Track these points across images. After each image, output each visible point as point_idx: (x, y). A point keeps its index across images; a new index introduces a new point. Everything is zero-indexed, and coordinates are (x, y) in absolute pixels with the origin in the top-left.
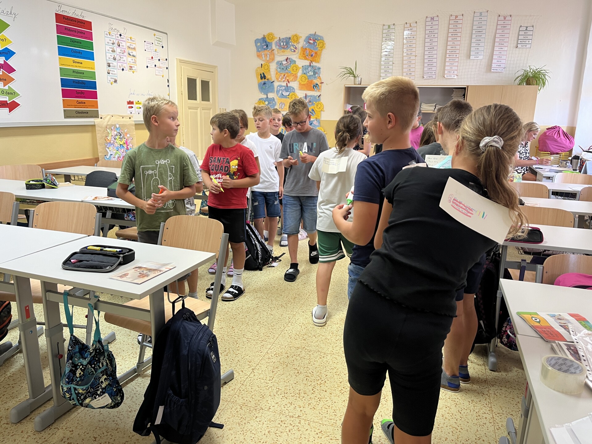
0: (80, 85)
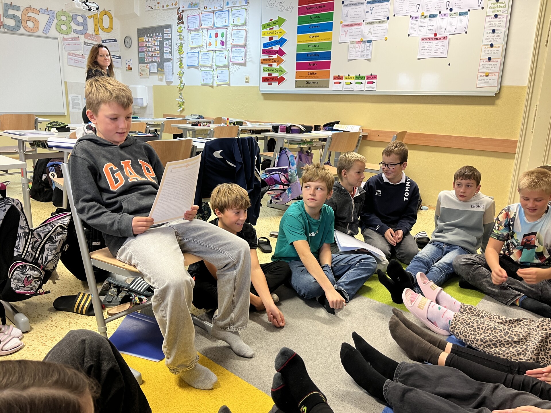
0: (313, 57)
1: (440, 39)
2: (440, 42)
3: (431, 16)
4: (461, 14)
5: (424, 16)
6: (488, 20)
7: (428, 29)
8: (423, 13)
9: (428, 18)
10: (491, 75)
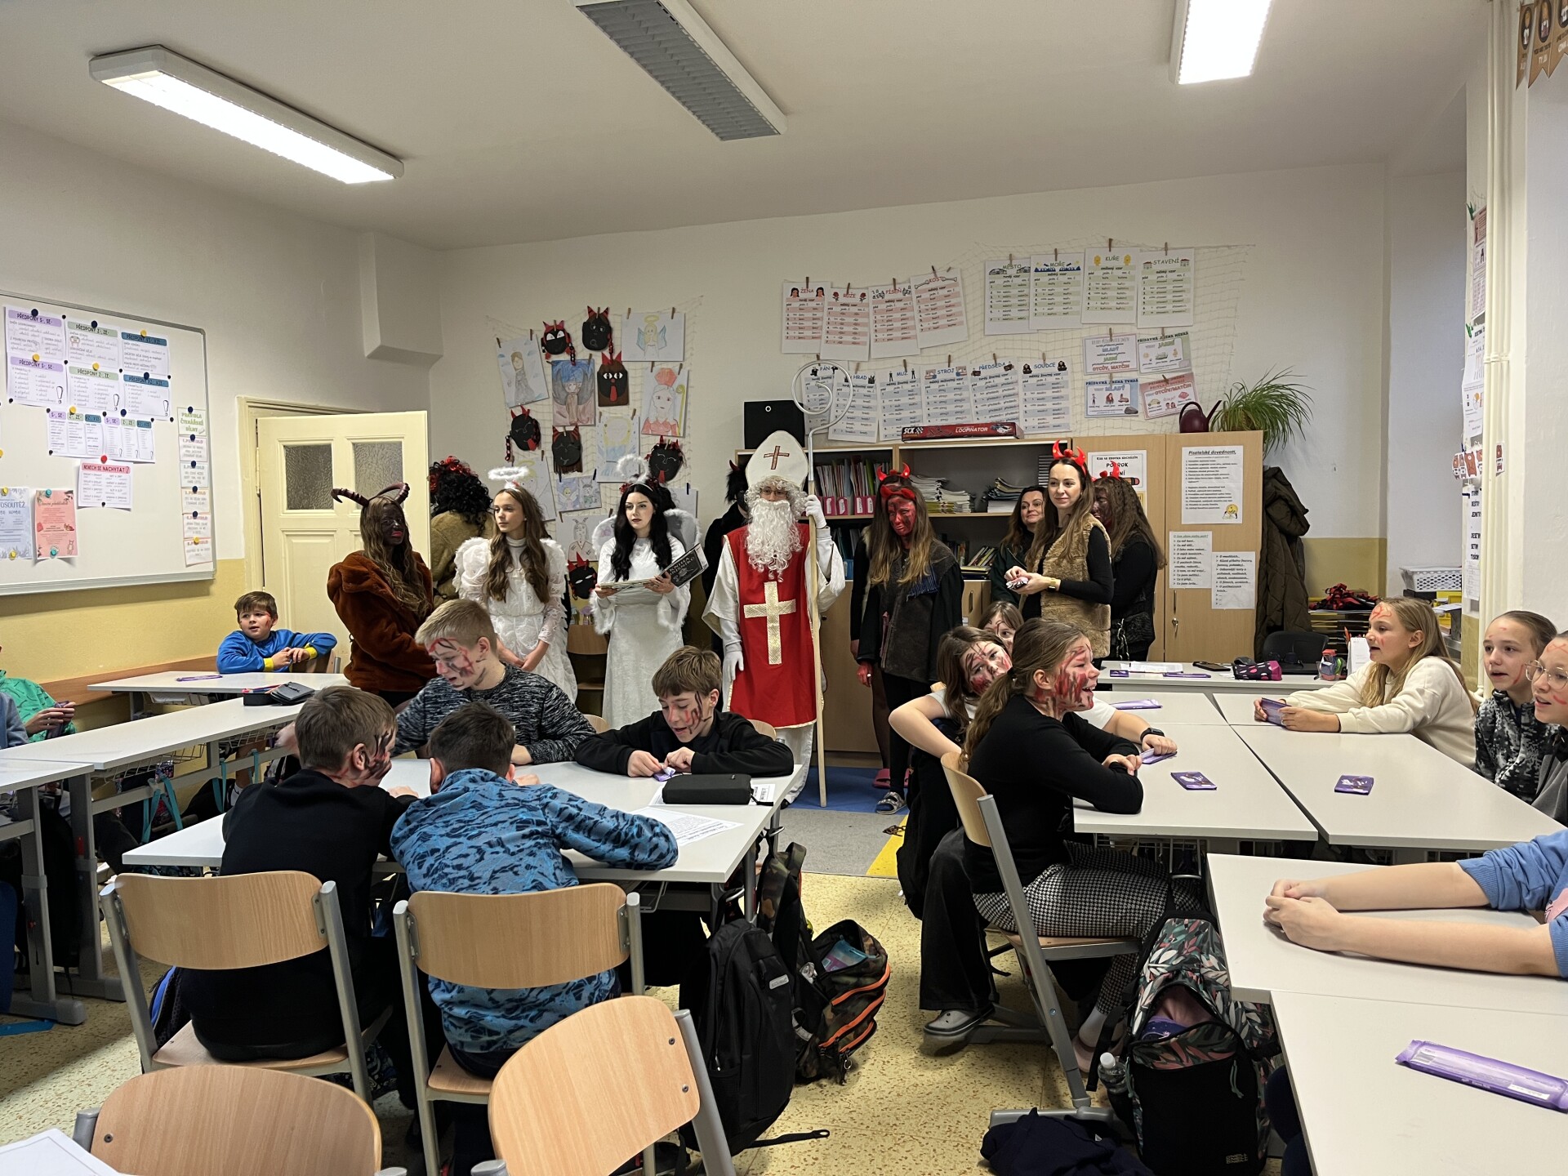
1: (114, 469)
2: (116, 477)
3: (88, 418)
4: (140, 424)
5: (74, 416)
6: (182, 443)
7: (89, 444)
8: (73, 408)
9: (84, 422)
10: (203, 543)
